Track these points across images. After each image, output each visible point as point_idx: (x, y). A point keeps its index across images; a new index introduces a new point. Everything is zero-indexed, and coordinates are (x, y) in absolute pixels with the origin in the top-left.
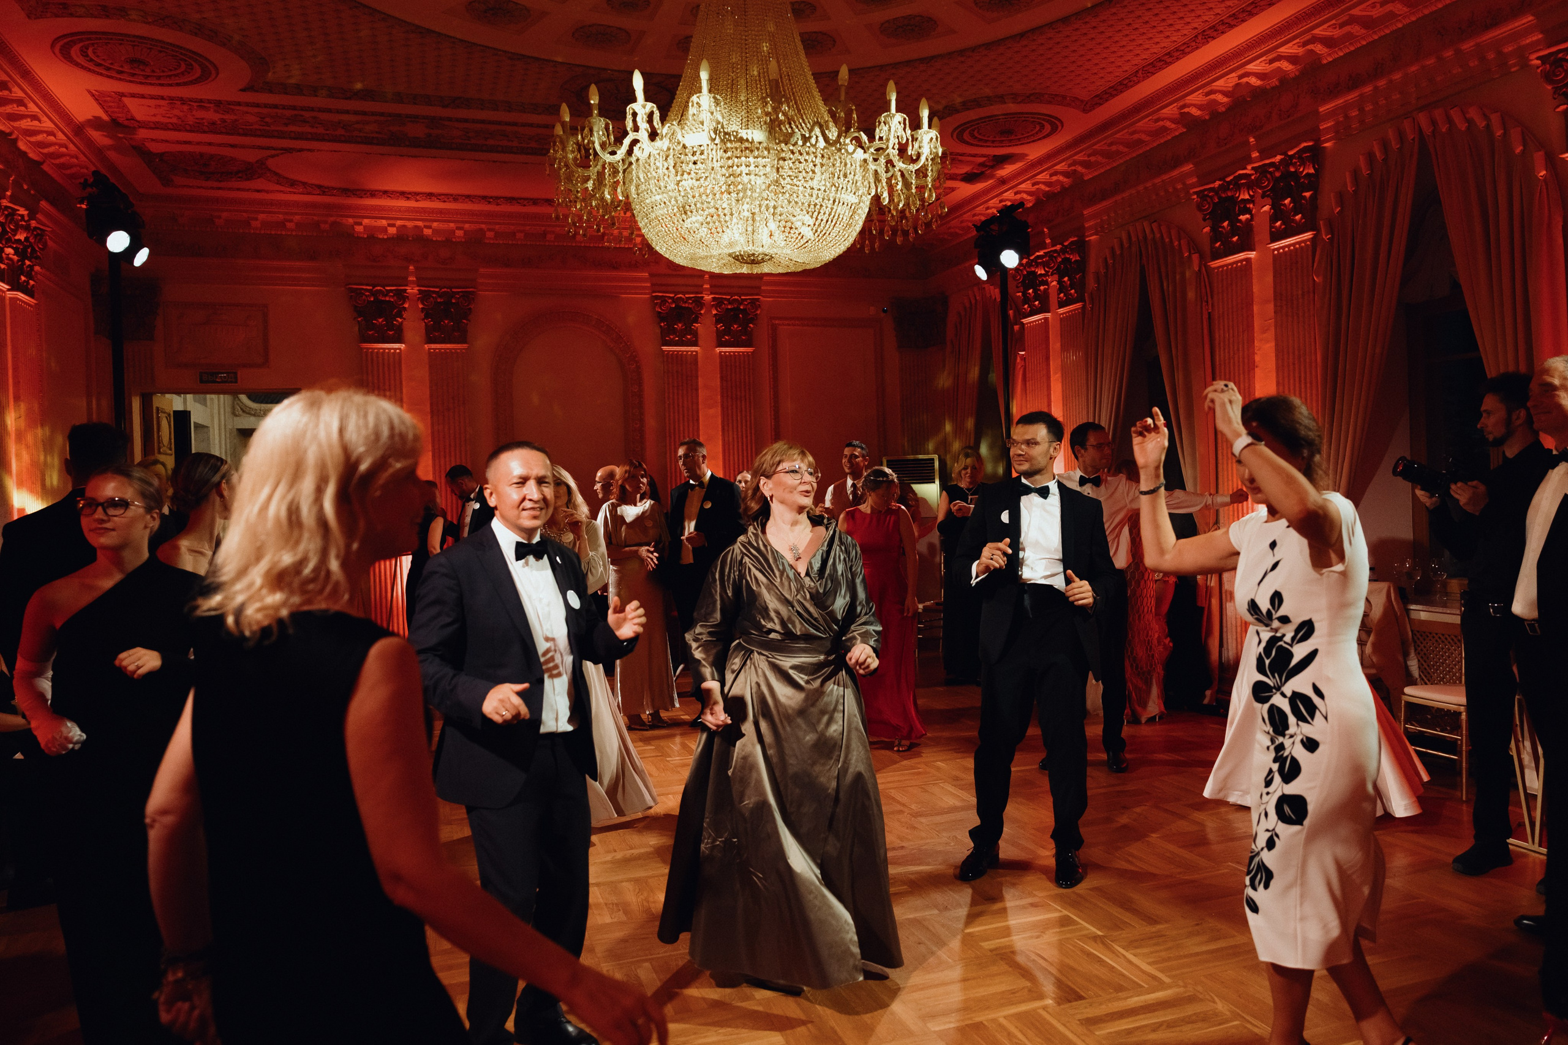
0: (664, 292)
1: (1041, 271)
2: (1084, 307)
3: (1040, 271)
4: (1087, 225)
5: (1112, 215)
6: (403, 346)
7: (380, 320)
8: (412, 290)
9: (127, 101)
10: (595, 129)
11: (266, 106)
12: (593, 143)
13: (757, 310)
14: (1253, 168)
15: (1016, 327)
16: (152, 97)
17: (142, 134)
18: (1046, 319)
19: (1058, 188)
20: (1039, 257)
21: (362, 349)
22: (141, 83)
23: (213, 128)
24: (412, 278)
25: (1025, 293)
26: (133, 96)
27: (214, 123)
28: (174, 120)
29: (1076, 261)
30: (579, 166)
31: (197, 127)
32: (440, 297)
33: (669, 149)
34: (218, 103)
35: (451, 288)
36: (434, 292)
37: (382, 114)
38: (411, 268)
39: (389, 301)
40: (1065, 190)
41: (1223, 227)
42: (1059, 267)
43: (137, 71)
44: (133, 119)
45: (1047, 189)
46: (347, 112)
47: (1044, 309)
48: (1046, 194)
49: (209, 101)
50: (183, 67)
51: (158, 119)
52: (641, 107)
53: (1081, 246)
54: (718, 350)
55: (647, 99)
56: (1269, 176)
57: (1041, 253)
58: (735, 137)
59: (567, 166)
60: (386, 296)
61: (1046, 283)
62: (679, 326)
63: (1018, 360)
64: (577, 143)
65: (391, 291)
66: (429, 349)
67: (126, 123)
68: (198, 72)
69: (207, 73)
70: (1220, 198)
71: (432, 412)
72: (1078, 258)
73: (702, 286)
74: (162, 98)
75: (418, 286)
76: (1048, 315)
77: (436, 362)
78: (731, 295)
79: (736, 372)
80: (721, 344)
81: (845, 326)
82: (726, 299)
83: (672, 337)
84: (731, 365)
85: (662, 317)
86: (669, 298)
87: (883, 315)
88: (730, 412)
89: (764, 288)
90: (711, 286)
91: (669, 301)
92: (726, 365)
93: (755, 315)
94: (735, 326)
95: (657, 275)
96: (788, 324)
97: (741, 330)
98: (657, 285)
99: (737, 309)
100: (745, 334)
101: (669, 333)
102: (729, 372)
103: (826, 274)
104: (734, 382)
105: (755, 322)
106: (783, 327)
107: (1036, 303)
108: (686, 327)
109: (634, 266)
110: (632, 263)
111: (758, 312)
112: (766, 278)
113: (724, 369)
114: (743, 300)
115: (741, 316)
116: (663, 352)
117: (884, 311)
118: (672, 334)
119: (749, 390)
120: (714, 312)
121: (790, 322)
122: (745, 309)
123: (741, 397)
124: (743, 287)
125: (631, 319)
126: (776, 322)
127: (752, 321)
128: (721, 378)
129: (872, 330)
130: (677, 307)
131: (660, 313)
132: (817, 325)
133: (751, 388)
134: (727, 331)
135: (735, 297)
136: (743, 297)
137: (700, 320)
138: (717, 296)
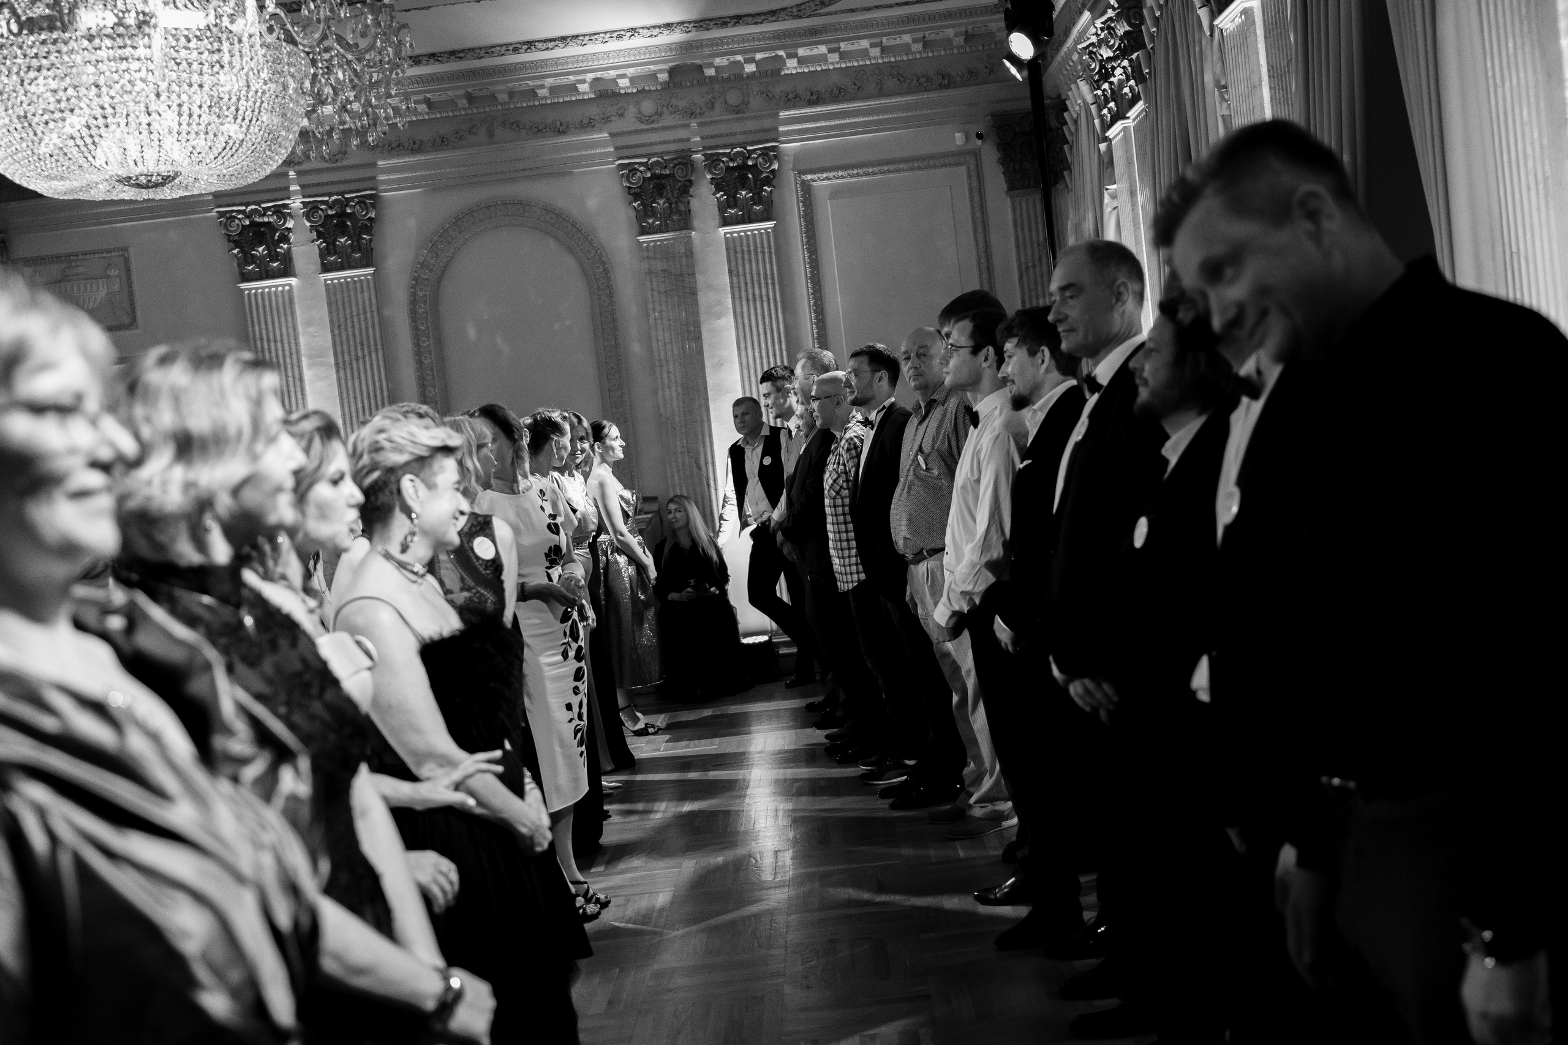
0: (633, 157)
2: (1145, 108)
3: (1107, 53)
6: (293, 281)
7: (261, 249)
8: (296, 203)
13: (772, 163)
15: (1103, 146)
20: (1102, 31)
21: (242, 291)
24: (294, 188)
29: (1127, 33)
32: (331, 208)
35: (342, 194)
36: (323, 202)
38: (292, 173)
39: (269, 223)
42: (1119, 45)
54: (722, 231)
57: (1100, 23)
60: (264, 215)
62: (660, 204)
63: (1108, 198)
65: (269, 208)
66: (326, 280)
71: (337, 364)
73: (689, 140)
75: (304, 197)
76: (1126, 124)
77: (336, 297)
78: (733, 146)
79: (750, 261)
80: (726, 222)
81: (919, 168)
82: (724, 154)
83: (651, 221)
84: (743, 251)
85: (635, 194)
86: (641, 164)
87: (979, 142)
88: (746, 321)
89: (781, 129)
90: (702, 138)
91: (642, 168)
92: (736, 252)
93: (773, 171)
94: (744, 193)
95: (622, 134)
96: (828, 179)
97: (752, 198)
98: (623, 147)
99: (744, 167)
100: (760, 203)
101: (646, 216)
102: (740, 262)
103: (881, 93)
104: (748, 276)
105: (774, 182)
106: (821, 183)
107: (1112, 104)
108: (670, 204)
109: (588, 125)
110: (585, 121)
111: (775, 166)
112: (783, 114)
113: (732, 258)
114: (751, 152)
115: (750, 176)
116: (640, 244)
117: (979, 136)
118: (651, 217)
119: (773, 284)
120: (709, 176)
121: (830, 175)
122: (755, 165)
123: (761, 296)
124: (750, 132)
125: (592, 203)
126: (809, 177)
127: (768, 181)
128: (730, 272)
129: (963, 169)
130: (654, 177)
131: (630, 188)
132: (874, 174)
133: (776, 281)
134: (733, 201)
135: (738, 150)
136: (750, 148)
137: (691, 190)
138: (710, 152)
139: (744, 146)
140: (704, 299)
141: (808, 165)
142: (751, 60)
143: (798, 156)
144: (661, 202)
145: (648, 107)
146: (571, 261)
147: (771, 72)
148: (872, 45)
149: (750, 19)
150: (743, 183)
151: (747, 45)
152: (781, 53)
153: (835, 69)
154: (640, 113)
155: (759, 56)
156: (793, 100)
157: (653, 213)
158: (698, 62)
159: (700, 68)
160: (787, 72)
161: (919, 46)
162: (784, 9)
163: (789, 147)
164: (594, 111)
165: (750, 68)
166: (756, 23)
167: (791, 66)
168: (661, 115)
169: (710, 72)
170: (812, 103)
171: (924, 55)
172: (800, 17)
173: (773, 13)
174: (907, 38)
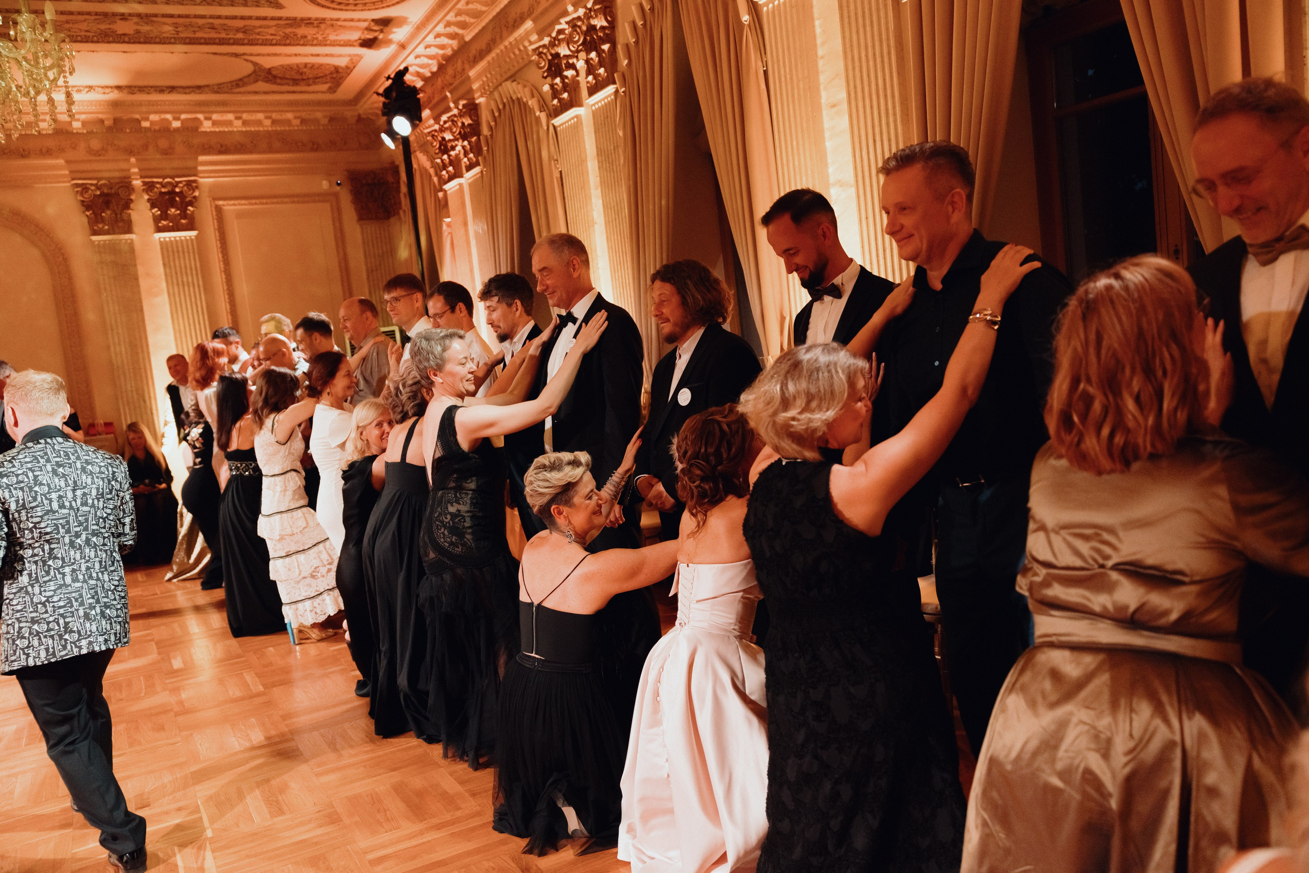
0: (85, 179)
2: (481, 171)
3: (448, 136)
4: (475, 86)
5: (489, 76)
13: (194, 191)
14: (567, 23)
15: (441, 194)
18: (461, 185)
19: (449, 52)
20: (445, 122)
25: (442, 159)
29: (469, 125)
40: (456, 53)
41: (556, 84)
42: (460, 132)
45: (441, 52)
47: (457, 175)
48: (443, 56)
53: (472, 109)
54: (158, 236)
56: (578, 30)
57: (445, 118)
61: (454, 148)
62: (106, 214)
63: (445, 227)
70: (551, 55)
72: (470, 122)
73: (129, 170)
76: (461, 181)
78: (164, 177)
79: (179, 258)
80: (159, 230)
81: (298, 202)
82: (158, 183)
83: (100, 226)
84: (173, 251)
85: (87, 206)
86: (92, 185)
87: (338, 188)
88: (177, 299)
89: (200, 168)
90: (140, 170)
91: (93, 188)
92: (168, 251)
93: (195, 197)
94: (173, 210)
95: (76, 162)
96: (234, 205)
97: (179, 214)
98: (76, 171)
99: (172, 193)
100: (185, 218)
101: (97, 222)
102: (171, 259)
103: (271, 150)
104: (178, 269)
105: (195, 204)
106: (229, 207)
107: (451, 169)
108: (116, 214)
109: (47, 153)
110: (44, 150)
111: (197, 194)
112: (202, 158)
113: (166, 256)
114: (178, 183)
115: (177, 199)
116: (92, 242)
117: (338, 185)
118: (100, 223)
119: (197, 275)
120: (146, 197)
121: (236, 202)
122: (181, 192)
123: (188, 283)
124: (176, 169)
125: (51, 210)
126: (220, 203)
127: (191, 203)
128: (164, 265)
129: (327, 206)
130: (102, 194)
131: (83, 201)
132: (267, 203)
133: (199, 272)
134: (164, 216)
135: (168, 180)
136: (177, 180)
137: (132, 206)
138: (147, 180)
139: (173, 177)
140: (144, 283)
141: (218, 194)
142: (176, 119)
143: (213, 188)
144: (109, 212)
145: (95, 144)
146: (35, 252)
147: (191, 128)
148: (267, 118)
149: (181, 90)
150: (172, 204)
151: (175, 108)
152: (201, 116)
153: (238, 131)
154: (89, 147)
155: (183, 116)
156: (207, 149)
157: (103, 221)
158: (137, 116)
159: (138, 121)
160: (203, 130)
161: (298, 122)
162: (208, 86)
163: (205, 181)
164: (51, 143)
165: (176, 124)
166: (186, 93)
167: (207, 126)
168: (106, 151)
169: (145, 124)
170: (220, 152)
171: (300, 128)
172: (218, 93)
173: (199, 87)
174: (290, 116)
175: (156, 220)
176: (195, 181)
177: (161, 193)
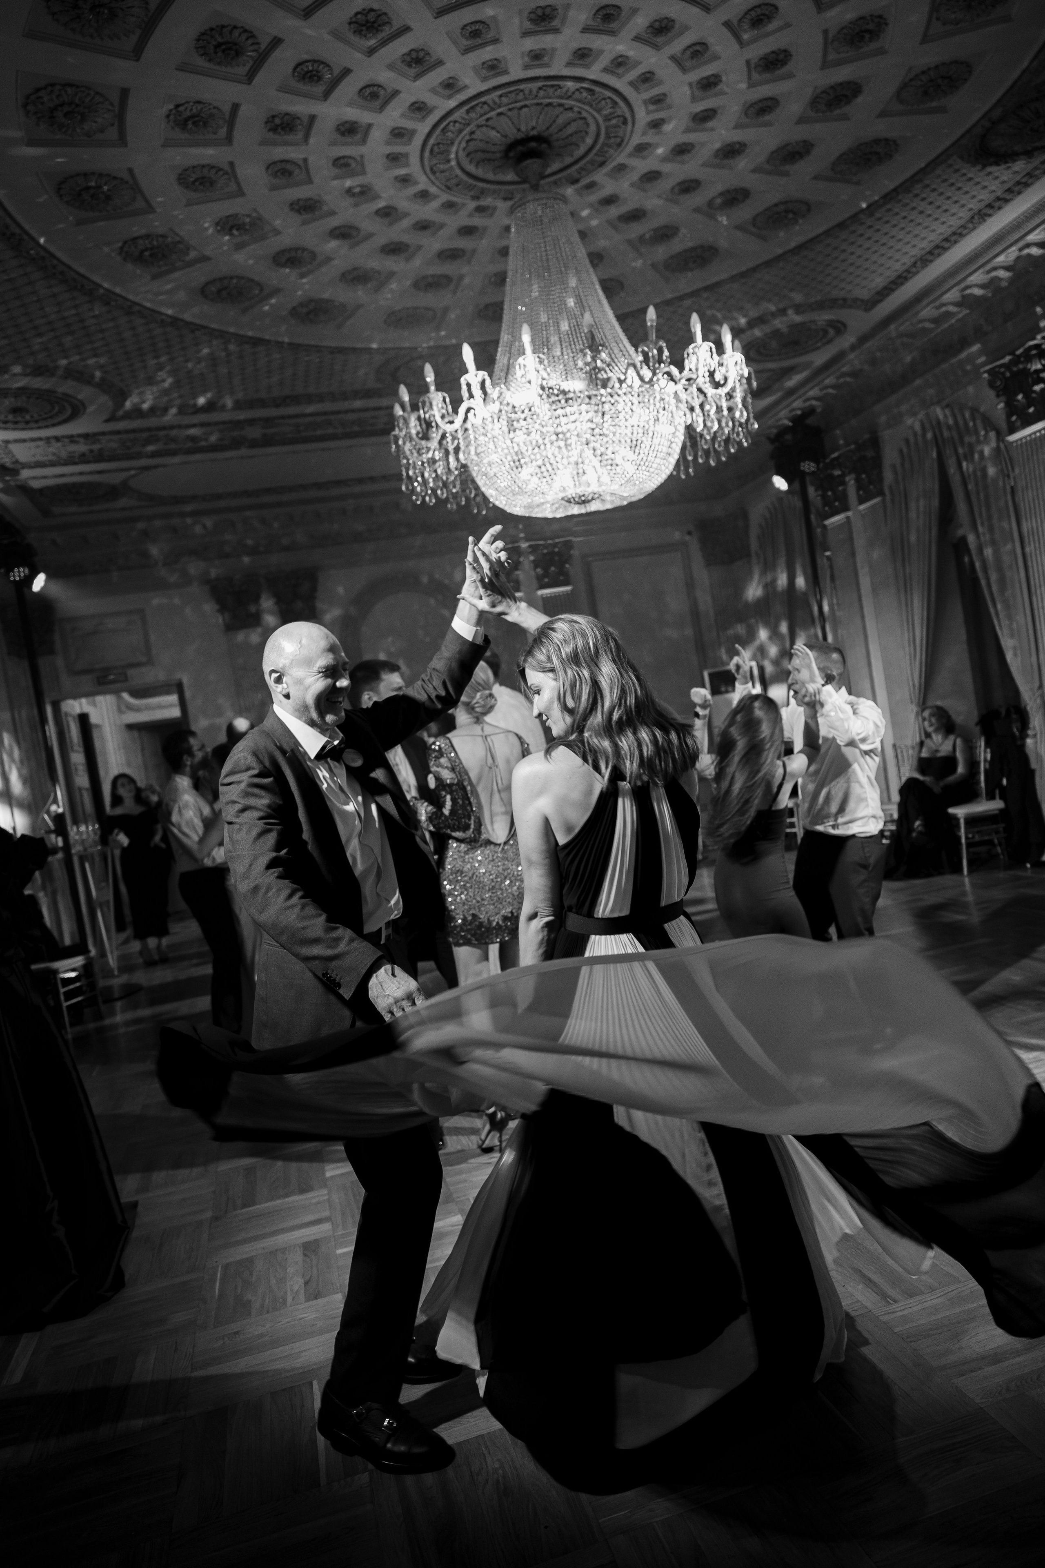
1: (837, 473)
2: (884, 501)
4: (879, 421)
9: (13, 447)
10: (434, 403)
11: (127, 432)
12: (434, 416)
16: (33, 440)
17: (25, 474)
19: (846, 389)
20: (834, 459)
22: (23, 429)
23: (83, 459)
25: (824, 497)
26: (16, 441)
27: (83, 455)
28: (51, 457)
29: (872, 457)
30: (422, 439)
31: (70, 461)
33: (500, 411)
34: (86, 436)
37: (224, 423)
41: (1019, 400)
42: (854, 466)
43: (19, 419)
44: (17, 462)
45: (835, 392)
46: (194, 426)
47: (846, 508)
48: (835, 397)
49: (79, 436)
50: (57, 409)
51: (39, 458)
52: (473, 376)
53: (875, 442)
54: (539, 592)
55: (478, 368)
57: (835, 455)
58: (559, 390)
59: (411, 439)
61: (844, 483)
63: (825, 560)
64: (419, 419)
67: (11, 466)
68: (69, 411)
69: (76, 411)
70: (1012, 372)
72: (873, 454)
74: (40, 439)
76: (850, 514)
78: (547, 539)
80: (540, 588)
81: (651, 554)
82: (541, 545)
84: (553, 605)
87: (689, 537)
89: (574, 529)
90: (526, 534)
92: (549, 605)
93: (570, 555)
94: (553, 568)
97: (558, 572)
99: (552, 553)
100: (562, 575)
105: (570, 562)
107: (836, 503)
111: (571, 552)
114: (558, 543)
115: (557, 558)
117: (689, 533)
120: (532, 558)
122: (560, 551)
124: (555, 531)
126: (589, 559)
127: (566, 562)
129: (679, 554)
134: (546, 574)
135: (550, 542)
136: (557, 540)
137: (520, 567)
138: (533, 543)
139: (553, 539)
150: (553, 563)
175: (539, 578)
176: (570, 541)
177: (544, 554)
